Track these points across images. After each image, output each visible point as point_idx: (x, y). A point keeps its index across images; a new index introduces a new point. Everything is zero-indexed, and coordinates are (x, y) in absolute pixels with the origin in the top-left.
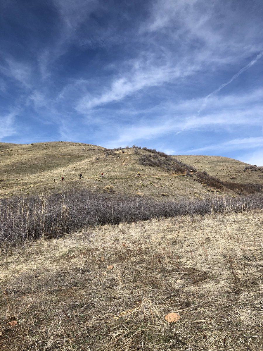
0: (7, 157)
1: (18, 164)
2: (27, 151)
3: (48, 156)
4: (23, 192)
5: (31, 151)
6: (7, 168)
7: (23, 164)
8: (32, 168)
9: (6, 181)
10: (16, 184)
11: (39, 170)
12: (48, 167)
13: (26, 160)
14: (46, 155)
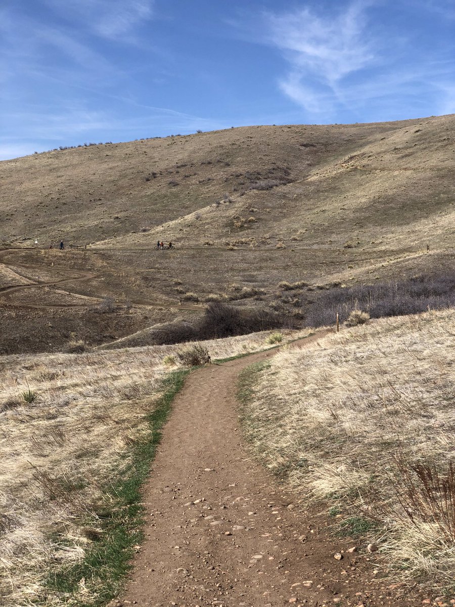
0: (360, 179)
1: (379, 202)
2: (403, 157)
3: (442, 173)
4: (371, 275)
5: (410, 159)
6: (358, 214)
7: (389, 200)
8: (406, 210)
9: (355, 247)
10: (371, 253)
11: (419, 213)
12: (438, 204)
13: (395, 190)
14: (438, 170)
